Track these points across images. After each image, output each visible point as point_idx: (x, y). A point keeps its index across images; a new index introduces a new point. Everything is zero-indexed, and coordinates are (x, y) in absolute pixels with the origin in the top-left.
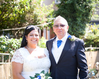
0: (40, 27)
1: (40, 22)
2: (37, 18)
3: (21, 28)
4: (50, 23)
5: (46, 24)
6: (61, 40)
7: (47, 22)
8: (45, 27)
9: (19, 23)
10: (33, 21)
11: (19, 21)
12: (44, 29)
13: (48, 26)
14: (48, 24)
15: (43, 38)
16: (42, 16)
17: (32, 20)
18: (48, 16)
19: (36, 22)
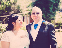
0: (22, 14)
1: (22, 11)
4: (29, 11)
7: (27, 11)
8: (26, 14)
9: (6, 12)
11: (6, 11)
12: (25, 16)
13: (28, 14)
17: (16, 10)
18: (28, 7)
19: (19, 11)
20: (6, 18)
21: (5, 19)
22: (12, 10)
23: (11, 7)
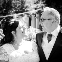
0: (28, 14)
1: (28, 9)
2: (24, 4)
3: (7, 16)
5: (34, 11)
6: (52, 33)
7: (36, 9)
10: (20, 8)
11: (4, 8)
12: (33, 17)
13: (37, 13)
14: (37, 11)
15: (32, 28)
16: (30, 2)
19: (24, 9)
20: (4, 18)
21: (2, 20)
22: (14, 6)
23: (12, 3)
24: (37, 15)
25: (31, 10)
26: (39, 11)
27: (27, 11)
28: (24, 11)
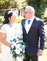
0: (18, 9)
8: (21, 9)
9: (6, 6)
12: (21, 10)
14: (23, 7)
17: (14, 5)
18: (23, 3)
22: (11, 5)
24: (23, 10)
25: (20, 7)
26: (24, 8)
27: (18, 7)
28: (16, 7)
